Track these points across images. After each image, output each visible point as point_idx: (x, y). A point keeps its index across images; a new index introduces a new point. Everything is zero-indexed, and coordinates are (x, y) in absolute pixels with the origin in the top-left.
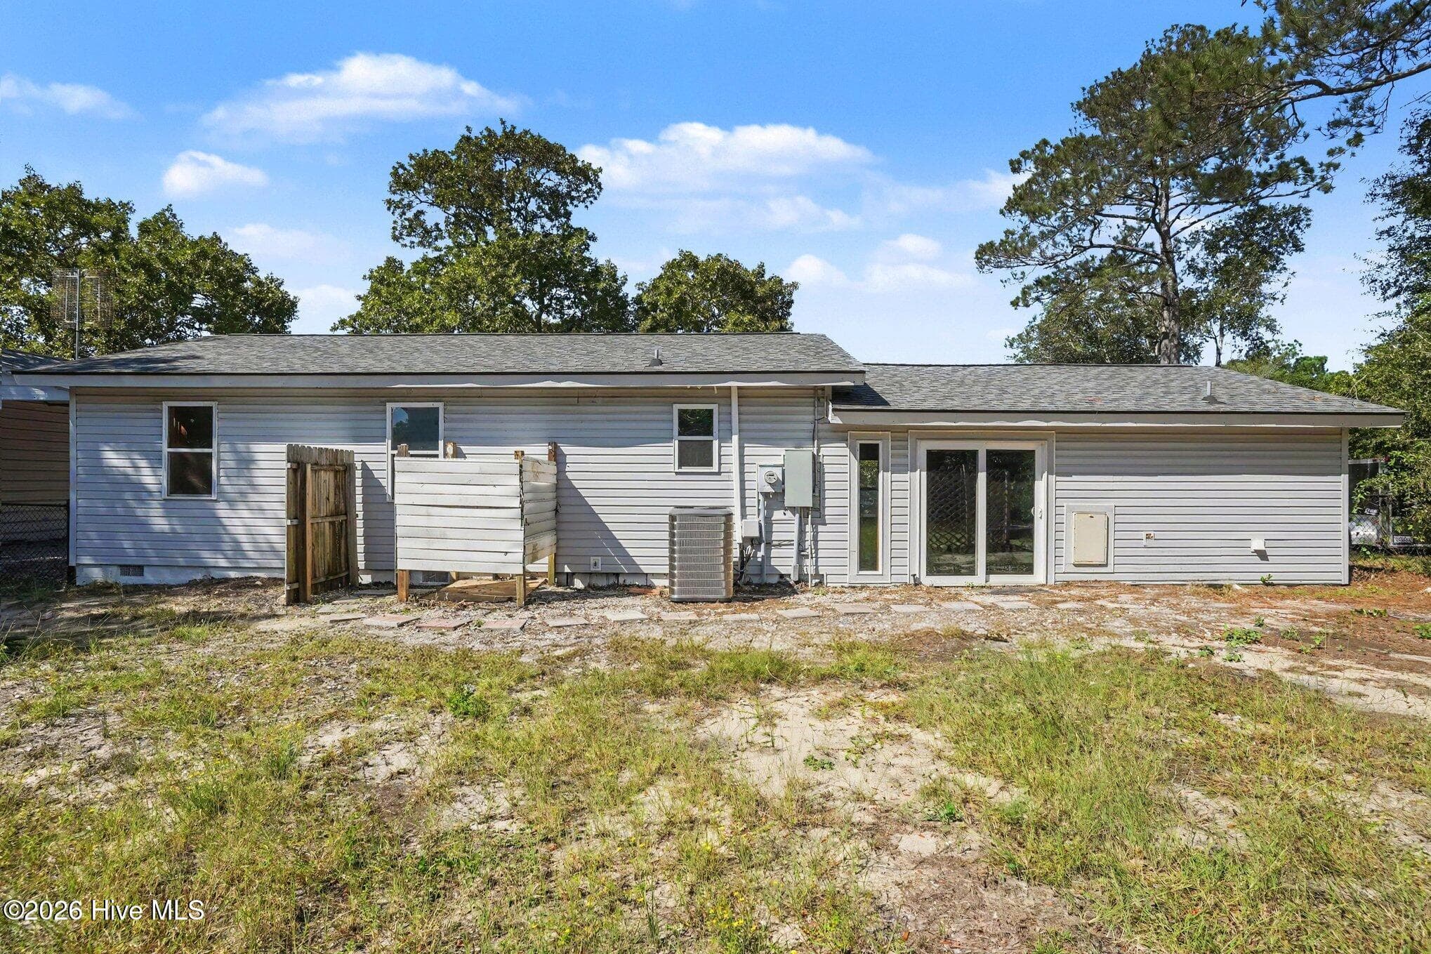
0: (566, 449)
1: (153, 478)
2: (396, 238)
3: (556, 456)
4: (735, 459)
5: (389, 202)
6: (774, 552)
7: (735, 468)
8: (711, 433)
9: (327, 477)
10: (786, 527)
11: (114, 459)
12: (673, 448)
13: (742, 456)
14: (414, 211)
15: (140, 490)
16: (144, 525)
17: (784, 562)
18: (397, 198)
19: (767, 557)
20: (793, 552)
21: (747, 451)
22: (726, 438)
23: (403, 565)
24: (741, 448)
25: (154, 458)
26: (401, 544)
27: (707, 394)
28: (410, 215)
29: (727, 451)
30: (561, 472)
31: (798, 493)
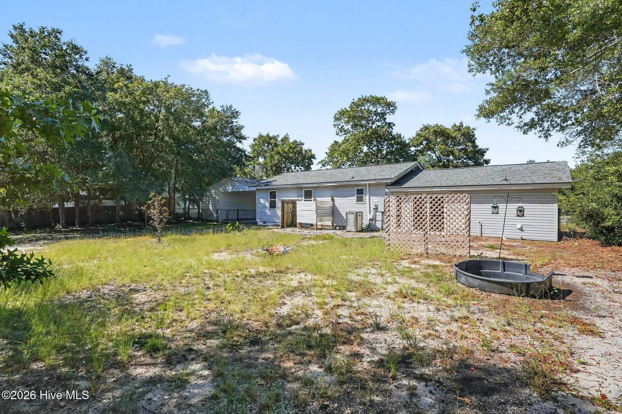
0: (335, 198)
1: (267, 205)
2: (337, 134)
3: (333, 200)
4: (368, 200)
5: (334, 125)
6: (377, 222)
7: (368, 202)
8: (363, 194)
9: (291, 205)
10: (379, 217)
11: (262, 201)
12: (355, 198)
13: (370, 199)
14: (341, 126)
15: (266, 207)
16: (266, 213)
17: (379, 225)
18: (336, 123)
19: (375, 224)
20: (380, 222)
21: (371, 198)
22: (366, 195)
23: (298, 221)
24: (369, 197)
25: (267, 201)
26: (298, 217)
27: (361, 185)
28: (340, 127)
29: (366, 198)
30: (334, 204)
31: (381, 208)
